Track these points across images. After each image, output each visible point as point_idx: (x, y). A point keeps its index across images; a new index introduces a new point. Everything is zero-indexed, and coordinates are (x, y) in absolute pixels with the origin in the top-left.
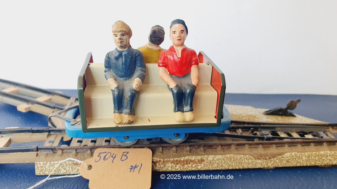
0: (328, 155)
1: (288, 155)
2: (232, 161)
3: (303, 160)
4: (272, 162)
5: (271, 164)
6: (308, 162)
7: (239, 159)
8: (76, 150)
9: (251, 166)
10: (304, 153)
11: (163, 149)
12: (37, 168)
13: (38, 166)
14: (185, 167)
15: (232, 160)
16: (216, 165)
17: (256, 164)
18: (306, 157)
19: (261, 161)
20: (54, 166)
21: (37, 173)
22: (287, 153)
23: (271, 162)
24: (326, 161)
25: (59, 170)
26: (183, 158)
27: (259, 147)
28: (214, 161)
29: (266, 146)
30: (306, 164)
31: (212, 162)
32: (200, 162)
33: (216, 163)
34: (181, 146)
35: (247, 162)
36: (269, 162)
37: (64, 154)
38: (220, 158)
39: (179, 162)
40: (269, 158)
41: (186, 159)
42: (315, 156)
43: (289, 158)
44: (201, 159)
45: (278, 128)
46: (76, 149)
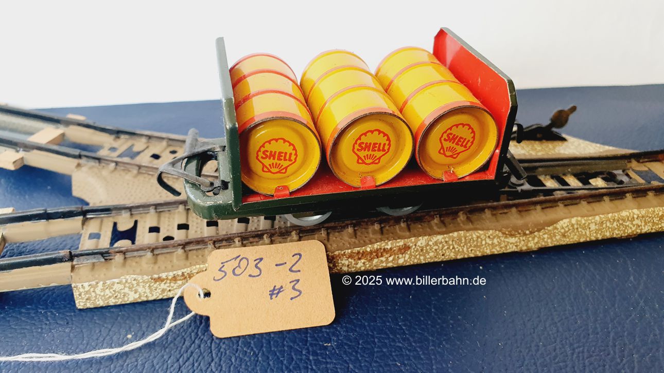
0: (636, 216)
1: (564, 223)
2: (462, 245)
3: (591, 230)
4: (536, 240)
5: (534, 243)
6: (600, 232)
7: (475, 239)
8: (152, 251)
9: (498, 249)
10: (592, 217)
11: (329, 231)
12: (78, 296)
13: (79, 291)
14: (374, 263)
15: (461, 243)
16: (432, 254)
17: (506, 246)
18: (596, 225)
19: (517, 238)
20: (112, 288)
21: (80, 304)
22: (562, 220)
23: (533, 239)
24: (631, 228)
25: (124, 296)
26: (370, 248)
27: (510, 211)
28: (428, 248)
29: (523, 209)
30: (595, 237)
31: (425, 249)
32: (403, 251)
33: (433, 250)
34: (362, 223)
35: (490, 242)
36: (530, 239)
37: (129, 262)
38: (440, 240)
39: (362, 255)
40: (531, 233)
41: (375, 248)
42: (612, 221)
43: (567, 229)
44: (404, 246)
45: (540, 169)
46: (151, 249)
